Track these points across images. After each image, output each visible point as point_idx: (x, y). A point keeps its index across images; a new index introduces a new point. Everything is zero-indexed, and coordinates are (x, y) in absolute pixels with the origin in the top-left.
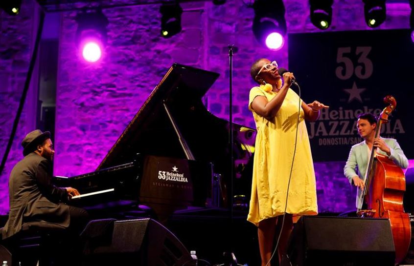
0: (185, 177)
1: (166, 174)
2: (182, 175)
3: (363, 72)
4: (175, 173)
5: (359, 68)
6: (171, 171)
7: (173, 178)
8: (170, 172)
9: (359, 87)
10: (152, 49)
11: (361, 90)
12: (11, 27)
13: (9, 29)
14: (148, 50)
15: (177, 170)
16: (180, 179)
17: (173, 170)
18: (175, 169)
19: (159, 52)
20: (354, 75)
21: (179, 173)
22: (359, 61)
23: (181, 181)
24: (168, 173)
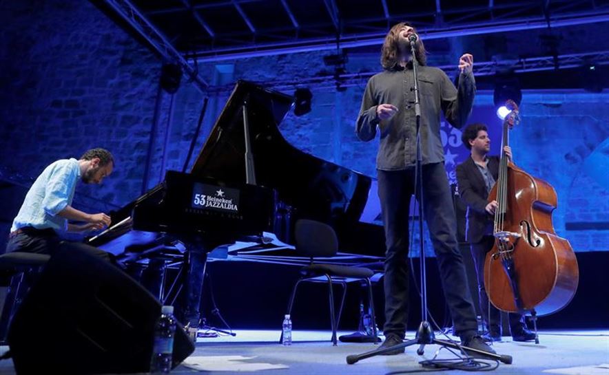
0: (233, 203)
1: (206, 199)
2: (230, 202)
3: (455, 141)
4: (220, 197)
5: (453, 138)
6: (214, 195)
7: (216, 205)
8: (213, 197)
9: (452, 153)
10: (296, 134)
11: (455, 155)
12: (192, 117)
13: (191, 119)
14: (293, 134)
15: (223, 194)
16: (227, 206)
17: (217, 194)
18: (220, 193)
19: (301, 136)
20: (448, 144)
21: (225, 199)
22: (452, 133)
23: (228, 208)
24: (209, 198)
